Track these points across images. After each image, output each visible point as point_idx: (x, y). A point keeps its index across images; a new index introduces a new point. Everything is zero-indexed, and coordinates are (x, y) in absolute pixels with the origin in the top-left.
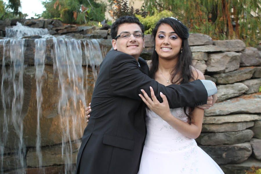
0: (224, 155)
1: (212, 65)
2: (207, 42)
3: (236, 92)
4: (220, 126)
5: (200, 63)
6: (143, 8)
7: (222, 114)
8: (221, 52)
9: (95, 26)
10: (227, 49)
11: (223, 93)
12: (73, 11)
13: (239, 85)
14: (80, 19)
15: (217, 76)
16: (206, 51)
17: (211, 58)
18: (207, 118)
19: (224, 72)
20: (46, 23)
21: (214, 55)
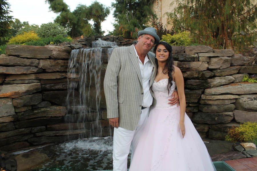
0: (216, 119)
1: (212, 64)
2: (209, 51)
3: (227, 81)
4: (214, 101)
5: (204, 63)
6: (173, 29)
7: (216, 94)
8: (218, 57)
10: (222, 55)
11: (218, 82)
12: (130, 31)
13: (229, 77)
14: (134, 36)
15: (215, 71)
16: (208, 56)
17: (212, 60)
19: (219, 69)
20: (115, 39)
21: (213, 58)
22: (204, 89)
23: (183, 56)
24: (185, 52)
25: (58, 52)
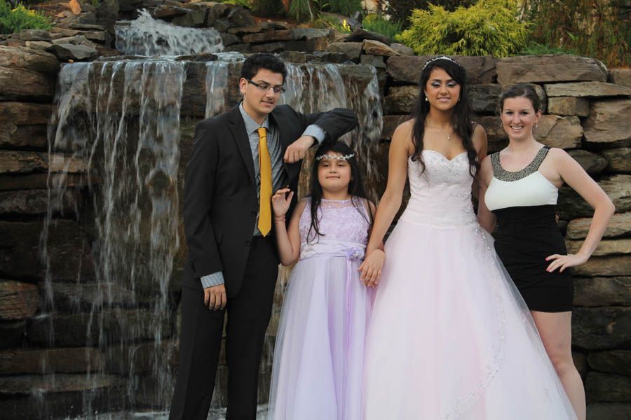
0: (610, 327)
1: (598, 127)
2: (585, 75)
4: (602, 262)
5: (565, 123)
8: (622, 97)
9: (334, 27)
11: (624, 194)
14: (297, 7)
15: (610, 153)
16: (582, 95)
17: (596, 110)
18: (572, 243)
20: (211, 11)
21: (604, 104)
22: (568, 221)
23: (487, 93)
24: (495, 80)
25: (8, 71)
